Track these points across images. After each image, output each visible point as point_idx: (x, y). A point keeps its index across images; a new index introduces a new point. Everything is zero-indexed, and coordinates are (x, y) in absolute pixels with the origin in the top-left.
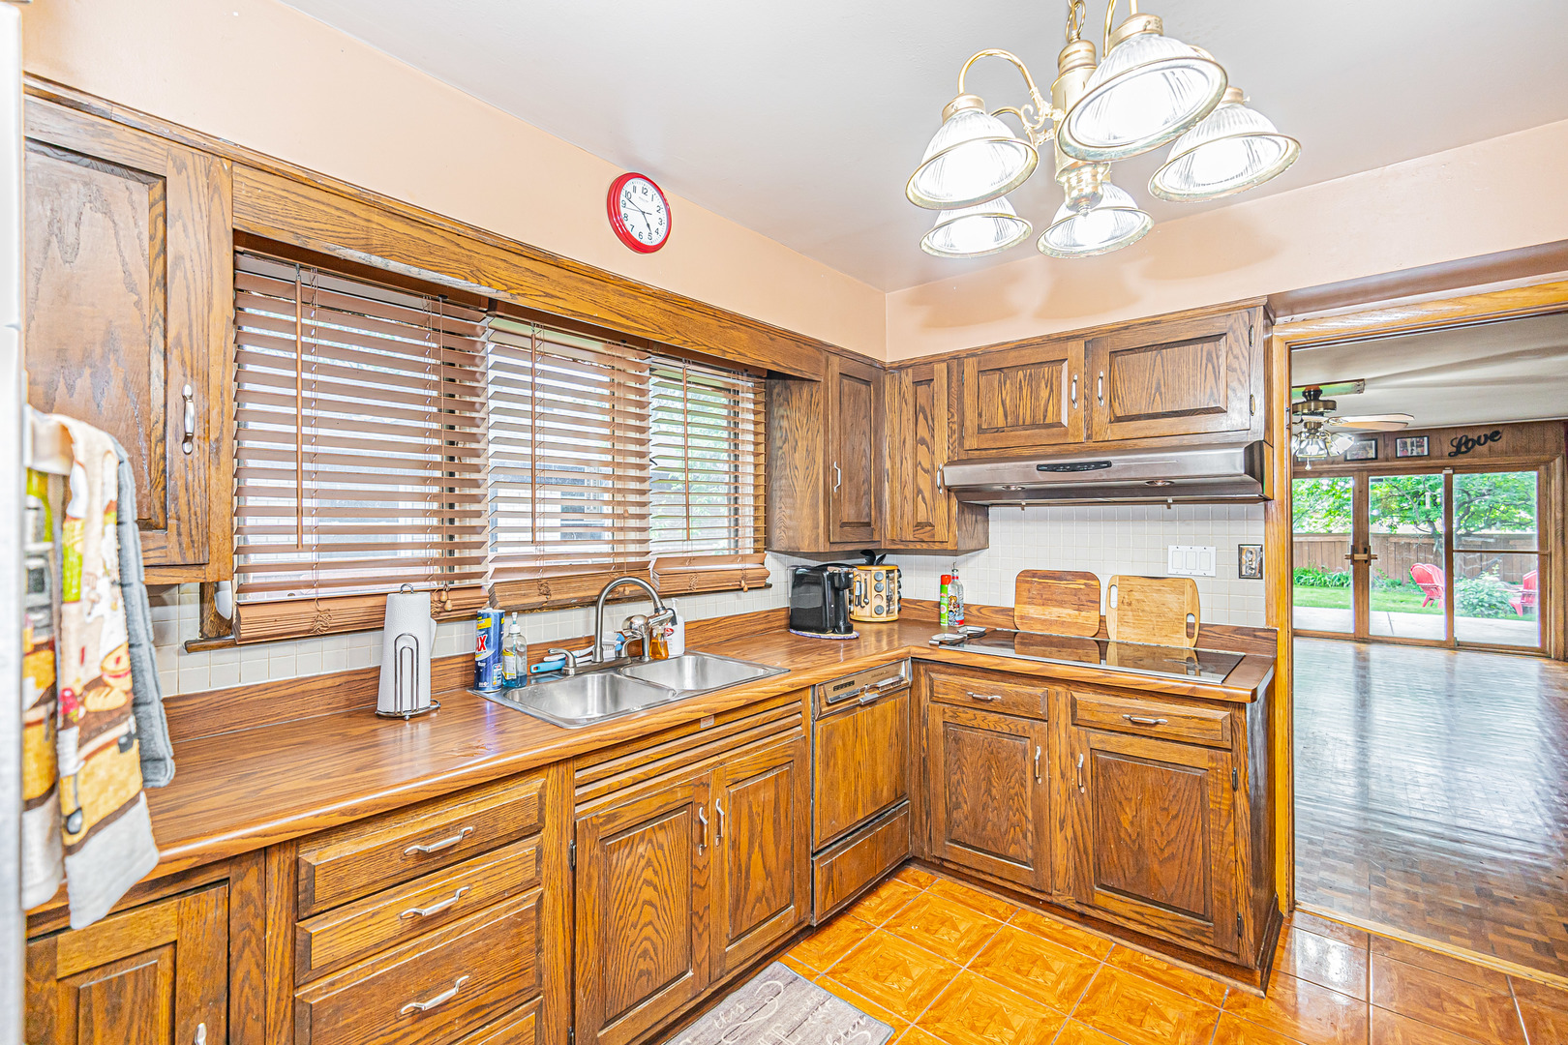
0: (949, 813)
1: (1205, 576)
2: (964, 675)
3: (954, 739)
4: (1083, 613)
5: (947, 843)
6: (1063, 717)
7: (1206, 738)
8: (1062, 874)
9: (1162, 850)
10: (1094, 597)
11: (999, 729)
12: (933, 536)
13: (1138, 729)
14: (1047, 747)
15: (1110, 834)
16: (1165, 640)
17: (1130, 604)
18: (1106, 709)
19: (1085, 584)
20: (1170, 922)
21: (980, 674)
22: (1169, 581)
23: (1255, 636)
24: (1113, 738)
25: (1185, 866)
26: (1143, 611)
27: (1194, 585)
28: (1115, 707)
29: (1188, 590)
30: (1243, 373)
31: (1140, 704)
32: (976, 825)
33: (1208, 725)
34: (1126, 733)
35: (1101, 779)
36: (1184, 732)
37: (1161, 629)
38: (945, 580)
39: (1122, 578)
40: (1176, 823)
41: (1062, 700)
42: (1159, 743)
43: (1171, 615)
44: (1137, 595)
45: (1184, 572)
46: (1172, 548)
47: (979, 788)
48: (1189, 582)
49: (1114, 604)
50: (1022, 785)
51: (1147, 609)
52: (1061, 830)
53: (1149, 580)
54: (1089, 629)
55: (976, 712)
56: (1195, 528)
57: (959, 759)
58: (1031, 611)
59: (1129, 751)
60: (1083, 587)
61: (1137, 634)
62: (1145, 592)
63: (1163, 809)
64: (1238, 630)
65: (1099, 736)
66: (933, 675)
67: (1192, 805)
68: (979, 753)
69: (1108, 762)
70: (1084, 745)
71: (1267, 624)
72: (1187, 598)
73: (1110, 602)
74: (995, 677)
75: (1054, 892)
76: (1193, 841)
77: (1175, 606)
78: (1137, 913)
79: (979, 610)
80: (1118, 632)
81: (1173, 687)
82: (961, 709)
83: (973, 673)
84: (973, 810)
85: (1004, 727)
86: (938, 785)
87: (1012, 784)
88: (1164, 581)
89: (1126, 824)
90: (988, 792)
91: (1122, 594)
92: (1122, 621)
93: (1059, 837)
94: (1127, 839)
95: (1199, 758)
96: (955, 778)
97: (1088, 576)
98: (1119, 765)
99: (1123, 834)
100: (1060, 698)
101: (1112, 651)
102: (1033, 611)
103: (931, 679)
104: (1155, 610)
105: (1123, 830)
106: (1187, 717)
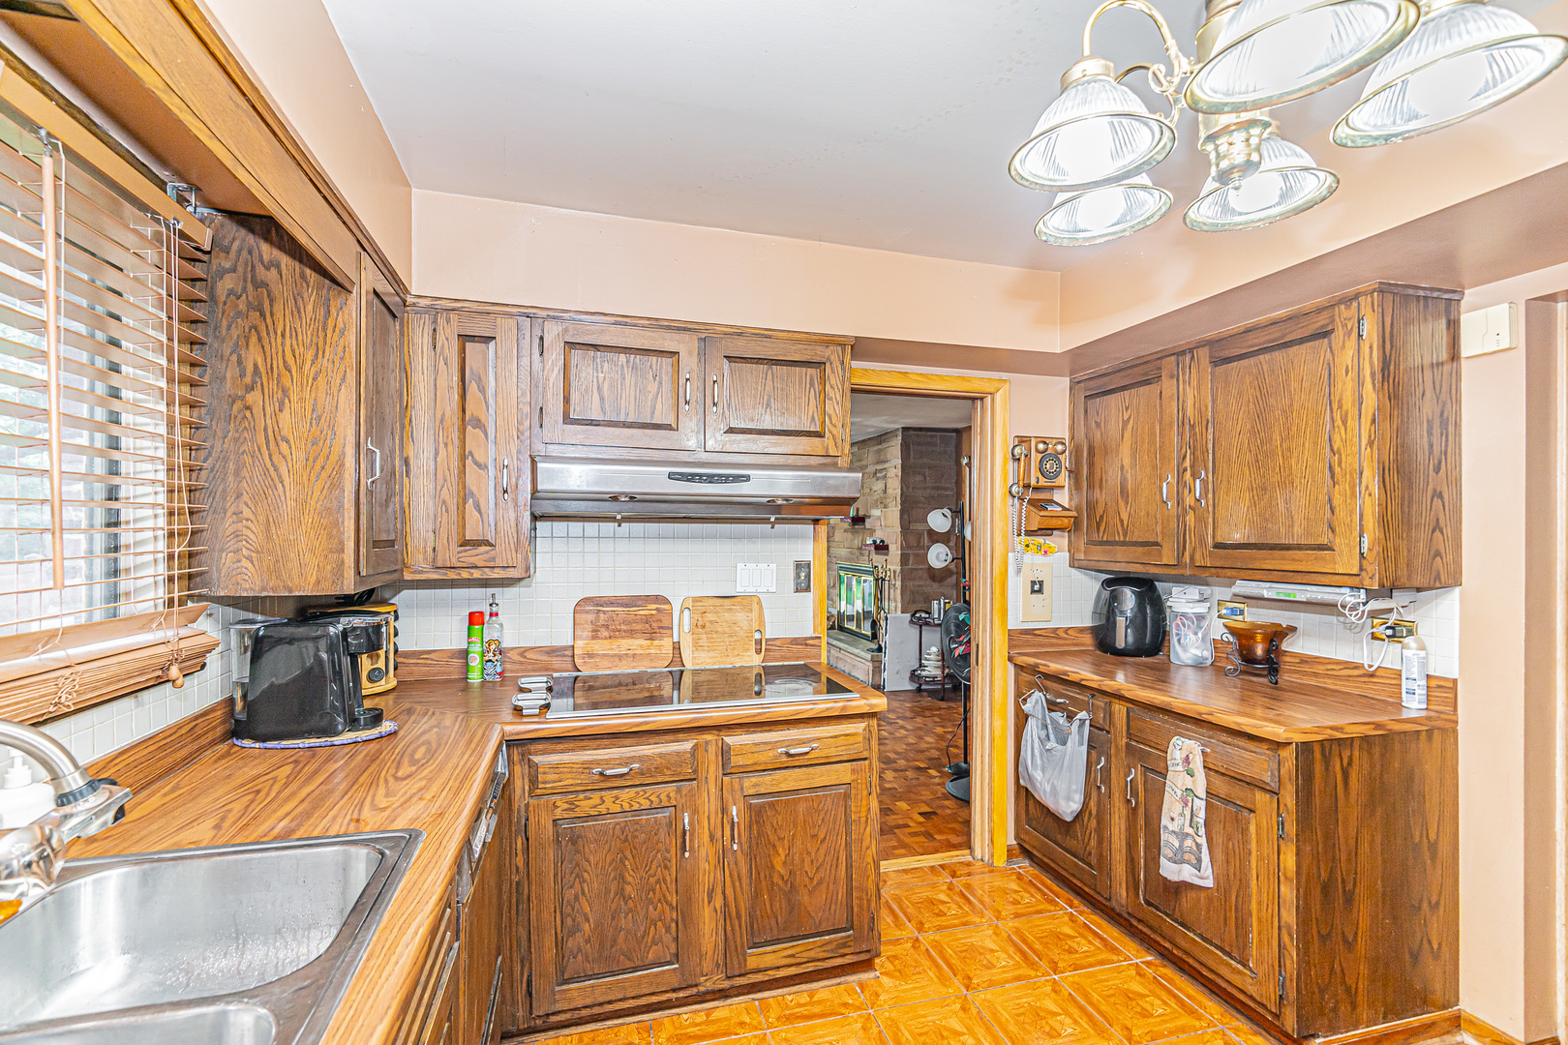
0: (560, 944)
1: (768, 592)
2: (583, 748)
3: (571, 839)
4: (656, 642)
5: (557, 988)
6: (712, 769)
7: (852, 753)
8: (710, 953)
9: (812, 879)
10: (666, 623)
11: (636, 807)
12: (493, 559)
13: (793, 762)
14: (695, 812)
15: (763, 884)
16: (737, 659)
17: (703, 627)
18: (762, 748)
19: (657, 609)
20: (818, 950)
21: (606, 742)
22: (739, 599)
23: (806, 645)
24: (768, 778)
25: (831, 885)
26: (716, 632)
27: (759, 602)
28: (770, 743)
29: (755, 606)
30: (838, 404)
31: (794, 733)
32: (602, 945)
33: (851, 740)
34: (779, 769)
35: (755, 827)
36: (833, 752)
37: (734, 649)
38: (475, 619)
39: (696, 600)
40: (824, 846)
41: (712, 749)
42: (811, 769)
43: (742, 633)
44: (710, 617)
45: (751, 590)
46: (740, 566)
47: (608, 891)
48: (755, 599)
49: (686, 629)
50: (666, 867)
51: (720, 629)
52: (709, 903)
53: (721, 600)
54: (663, 659)
55: (603, 793)
56: (758, 546)
57: (577, 865)
58: (596, 647)
59: (784, 787)
60: (654, 612)
61: (712, 658)
62: (717, 612)
63: (813, 836)
64: (795, 641)
65: (753, 779)
66: (536, 759)
67: (838, 823)
68: (607, 847)
69: (762, 806)
70: (738, 796)
71: (814, 632)
72: (754, 615)
73: (682, 624)
74: (628, 741)
75: (703, 979)
76: (838, 859)
77: (745, 625)
78: (789, 956)
79: (522, 654)
80: (694, 658)
81: (828, 709)
82: (581, 796)
83: (598, 742)
84: (599, 925)
85: (642, 801)
86: (545, 914)
87: (652, 872)
88: (733, 600)
89: (779, 867)
90: (621, 892)
91: (696, 616)
92: (696, 646)
93: (707, 911)
94: (780, 882)
95: (843, 773)
96: (569, 894)
97: (659, 599)
98: (772, 805)
99: (776, 879)
100: (709, 748)
101: (687, 680)
102: (600, 647)
103: (531, 764)
104: (727, 630)
105: (776, 875)
106: (836, 737)
